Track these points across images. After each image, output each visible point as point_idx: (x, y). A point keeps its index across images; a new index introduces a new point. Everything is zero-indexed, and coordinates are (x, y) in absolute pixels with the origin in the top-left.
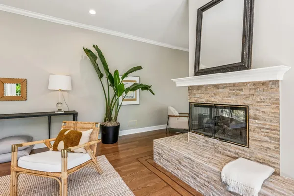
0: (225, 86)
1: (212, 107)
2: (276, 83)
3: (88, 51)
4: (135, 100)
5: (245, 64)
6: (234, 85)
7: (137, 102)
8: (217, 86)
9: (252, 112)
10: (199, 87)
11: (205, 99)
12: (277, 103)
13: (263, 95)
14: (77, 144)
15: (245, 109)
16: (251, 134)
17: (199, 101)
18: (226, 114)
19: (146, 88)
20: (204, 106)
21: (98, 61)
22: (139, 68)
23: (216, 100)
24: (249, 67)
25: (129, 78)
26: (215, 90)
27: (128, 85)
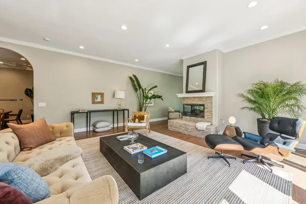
0: (197, 97)
1: (192, 105)
2: (212, 97)
3: (131, 78)
4: (152, 103)
5: (203, 91)
6: (200, 97)
7: (152, 105)
8: (195, 97)
9: (205, 106)
10: (187, 98)
11: (190, 102)
12: (212, 103)
13: (209, 101)
14: (143, 120)
15: (203, 105)
16: (205, 114)
17: (188, 103)
18: (198, 108)
19: (160, 97)
20: (189, 105)
21: (135, 82)
22: (156, 87)
23: (194, 102)
24: (204, 92)
25: (150, 92)
26: (194, 99)
27: (150, 95)
